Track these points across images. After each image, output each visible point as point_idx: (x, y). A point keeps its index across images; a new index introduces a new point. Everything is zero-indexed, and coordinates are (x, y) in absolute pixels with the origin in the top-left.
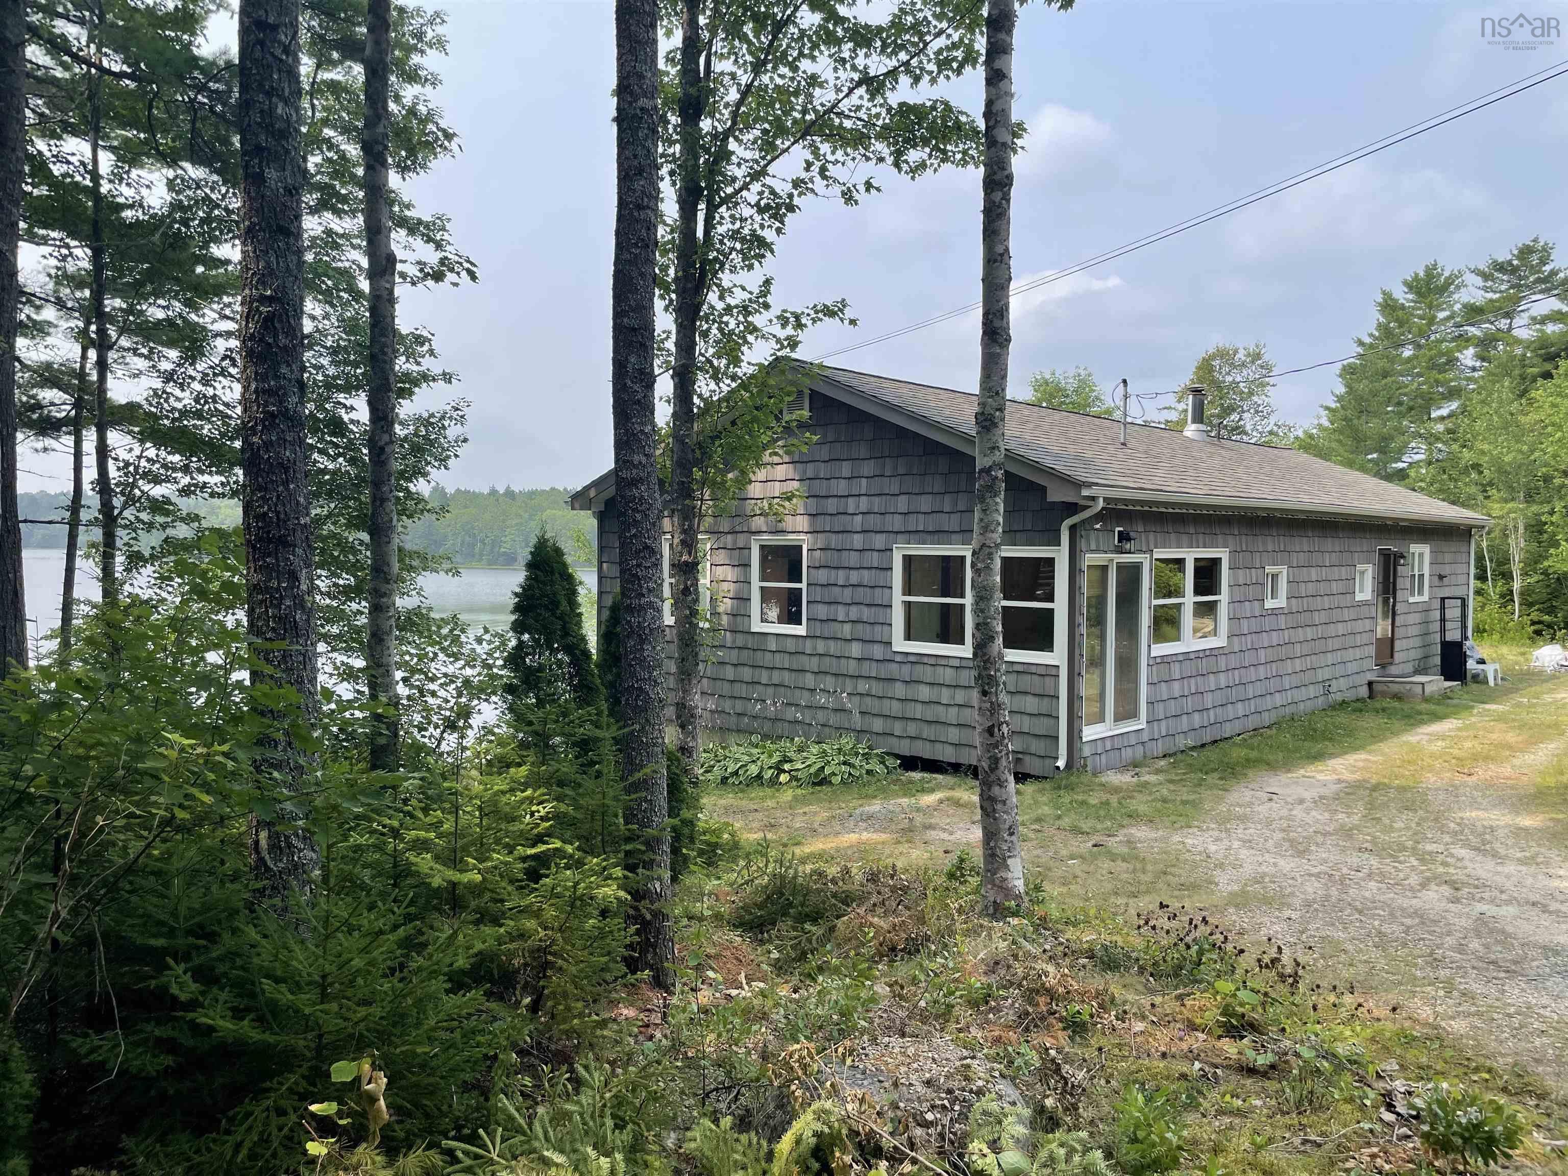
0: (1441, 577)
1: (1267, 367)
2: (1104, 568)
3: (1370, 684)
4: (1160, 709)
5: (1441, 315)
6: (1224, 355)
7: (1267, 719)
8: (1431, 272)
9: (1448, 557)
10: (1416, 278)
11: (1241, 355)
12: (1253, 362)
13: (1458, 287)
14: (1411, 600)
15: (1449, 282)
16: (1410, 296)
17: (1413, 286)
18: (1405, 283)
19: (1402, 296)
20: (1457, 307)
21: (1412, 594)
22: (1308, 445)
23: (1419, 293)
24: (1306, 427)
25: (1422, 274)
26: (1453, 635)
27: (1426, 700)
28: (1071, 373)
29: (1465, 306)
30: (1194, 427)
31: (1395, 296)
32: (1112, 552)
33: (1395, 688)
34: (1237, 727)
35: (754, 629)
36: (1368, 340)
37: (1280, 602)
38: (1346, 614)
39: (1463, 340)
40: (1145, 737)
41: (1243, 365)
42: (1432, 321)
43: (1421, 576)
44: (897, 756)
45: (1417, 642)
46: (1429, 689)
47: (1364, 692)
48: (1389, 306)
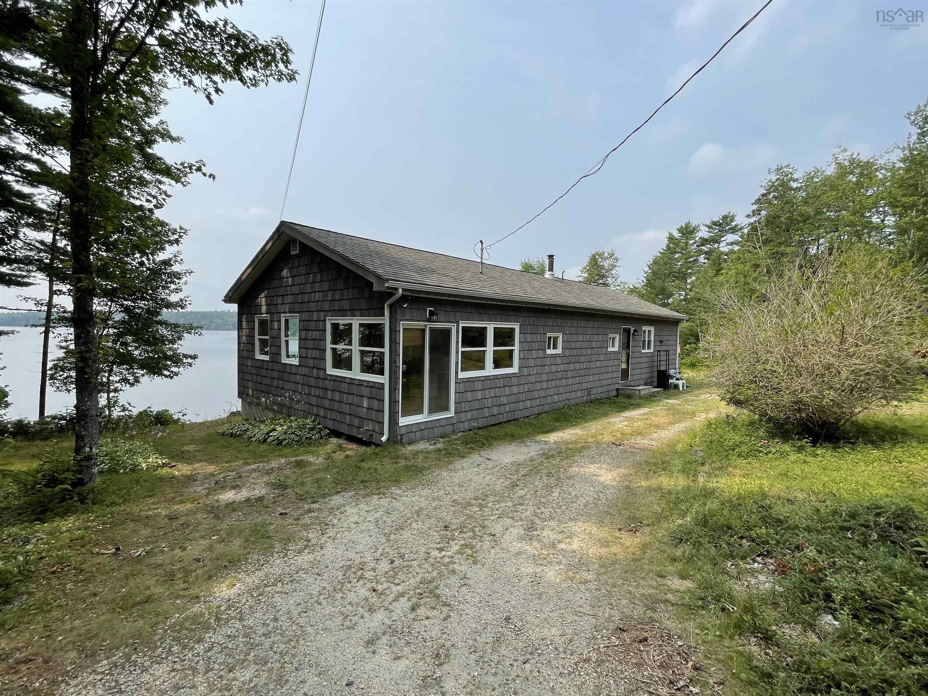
0: (661, 342)
1: (617, 260)
2: (423, 331)
3: (617, 390)
4: (465, 406)
5: (691, 242)
6: (601, 255)
7: (547, 408)
8: (687, 225)
9: (664, 333)
10: (682, 227)
11: (606, 255)
12: (611, 257)
13: (698, 231)
14: (643, 351)
15: (694, 229)
16: (680, 235)
17: (680, 230)
18: (678, 230)
19: (677, 234)
20: (697, 239)
21: (643, 348)
22: (633, 291)
23: (683, 233)
24: (633, 283)
25: (684, 226)
26: (663, 368)
27: (641, 398)
28: (535, 261)
29: (700, 238)
30: (549, 273)
31: (674, 234)
32: (425, 321)
33: (628, 392)
34: (526, 413)
35: (283, 362)
36: (662, 251)
37: (559, 351)
38: (602, 357)
39: (700, 252)
40: (454, 421)
41: (607, 258)
42: (687, 244)
43: (649, 341)
44: (329, 429)
45: (647, 370)
46: (642, 393)
47: (614, 393)
48: (671, 238)
